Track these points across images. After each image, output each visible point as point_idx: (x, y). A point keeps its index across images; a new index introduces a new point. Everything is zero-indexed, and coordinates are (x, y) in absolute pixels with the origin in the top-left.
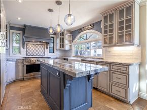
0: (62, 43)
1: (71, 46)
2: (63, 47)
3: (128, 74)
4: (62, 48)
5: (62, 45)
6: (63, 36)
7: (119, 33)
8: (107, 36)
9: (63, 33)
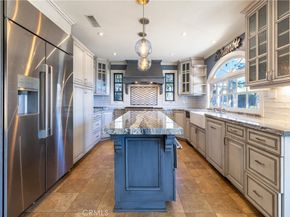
0: (186, 83)
1: (204, 87)
2: (188, 90)
3: (279, 156)
4: (186, 93)
5: (186, 87)
6: (188, 69)
7: (279, 52)
8: (255, 61)
9: (188, 65)
